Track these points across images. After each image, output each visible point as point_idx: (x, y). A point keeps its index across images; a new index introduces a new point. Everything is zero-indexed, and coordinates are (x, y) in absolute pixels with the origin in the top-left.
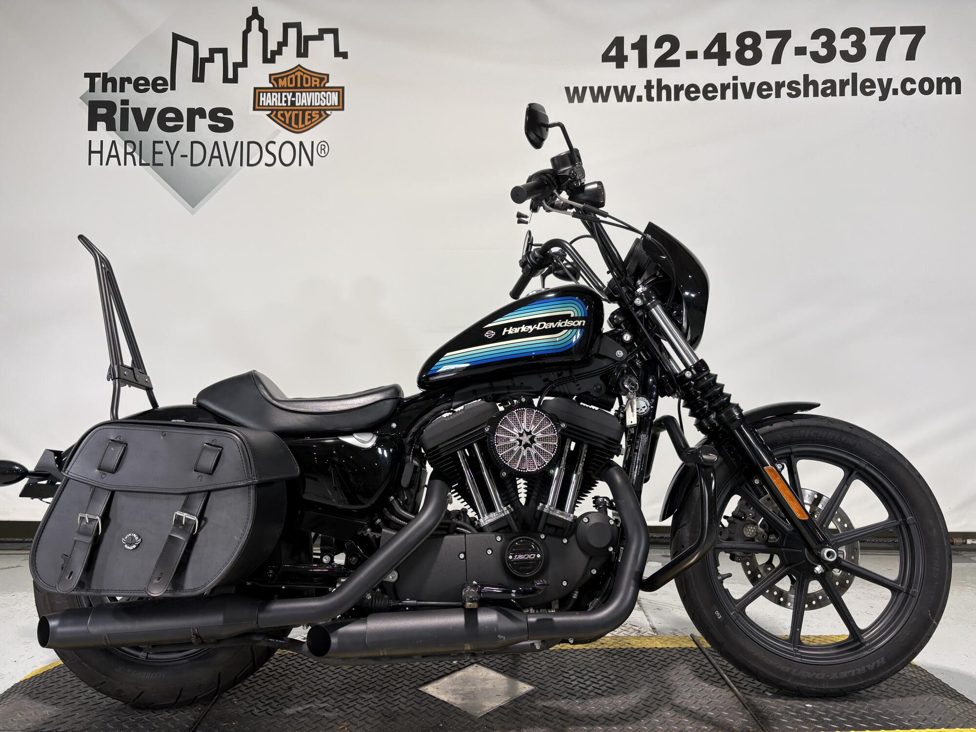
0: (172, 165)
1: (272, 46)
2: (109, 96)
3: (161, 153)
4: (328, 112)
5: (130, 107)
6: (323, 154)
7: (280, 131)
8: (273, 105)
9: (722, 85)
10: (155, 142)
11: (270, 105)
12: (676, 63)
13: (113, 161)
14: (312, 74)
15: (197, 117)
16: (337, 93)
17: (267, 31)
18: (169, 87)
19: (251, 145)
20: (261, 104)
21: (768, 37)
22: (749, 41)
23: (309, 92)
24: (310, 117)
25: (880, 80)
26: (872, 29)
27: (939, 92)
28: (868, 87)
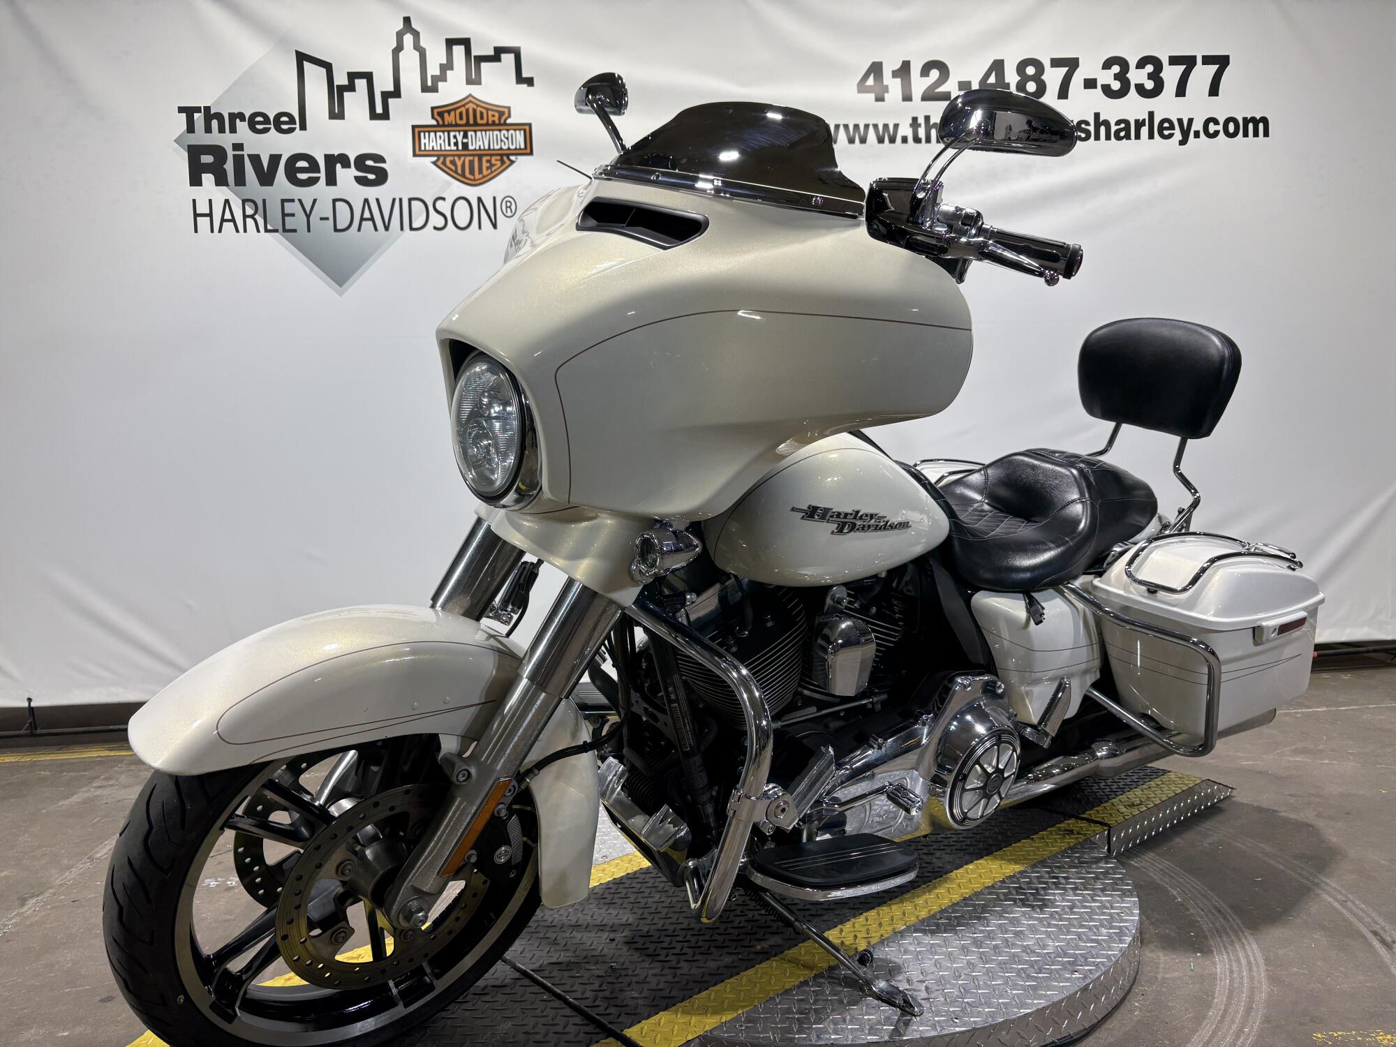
0: (309, 230)
1: (433, 70)
2: (215, 138)
3: (293, 215)
4: (513, 158)
5: (245, 153)
6: (509, 214)
7: (449, 184)
8: (439, 148)
10: (283, 201)
11: (435, 148)
12: (947, 96)
13: (228, 226)
14: (489, 108)
15: (338, 166)
16: (522, 132)
17: (425, 50)
18: (298, 126)
19: (413, 203)
20: (423, 148)
21: (1052, 66)
22: (1030, 71)
23: (486, 131)
24: (488, 165)
25: (1180, 121)
26: (1171, 58)
27: (1246, 135)
28: (1167, 129)
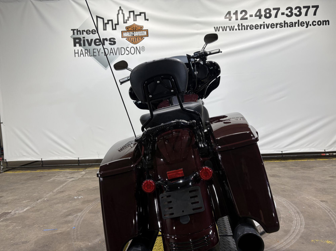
0: (99, 55)
1: (126, 18)
2: (79, 36)
3: (95, 52)
4: (144, 37)
5: (86, 39)
6: (143, 50)
7: (130, 44)
9: (260, 25)
10: (93, 49)
11: (126, 36)
12: (247, 19)
13: (82, 55)
14: (138, 26)
15: (105, 41)
16: (146, 31)
17: (124, 14)
18: (96, 32)
19: (122, 49)
20: (124, 36)
21: (273, 10)
22: (268, 11)
23: (138, 31)
24: (138, 39)
25: (306, 22)
26: (303, 6)
27: (323, 25)
28: (303, 24)
